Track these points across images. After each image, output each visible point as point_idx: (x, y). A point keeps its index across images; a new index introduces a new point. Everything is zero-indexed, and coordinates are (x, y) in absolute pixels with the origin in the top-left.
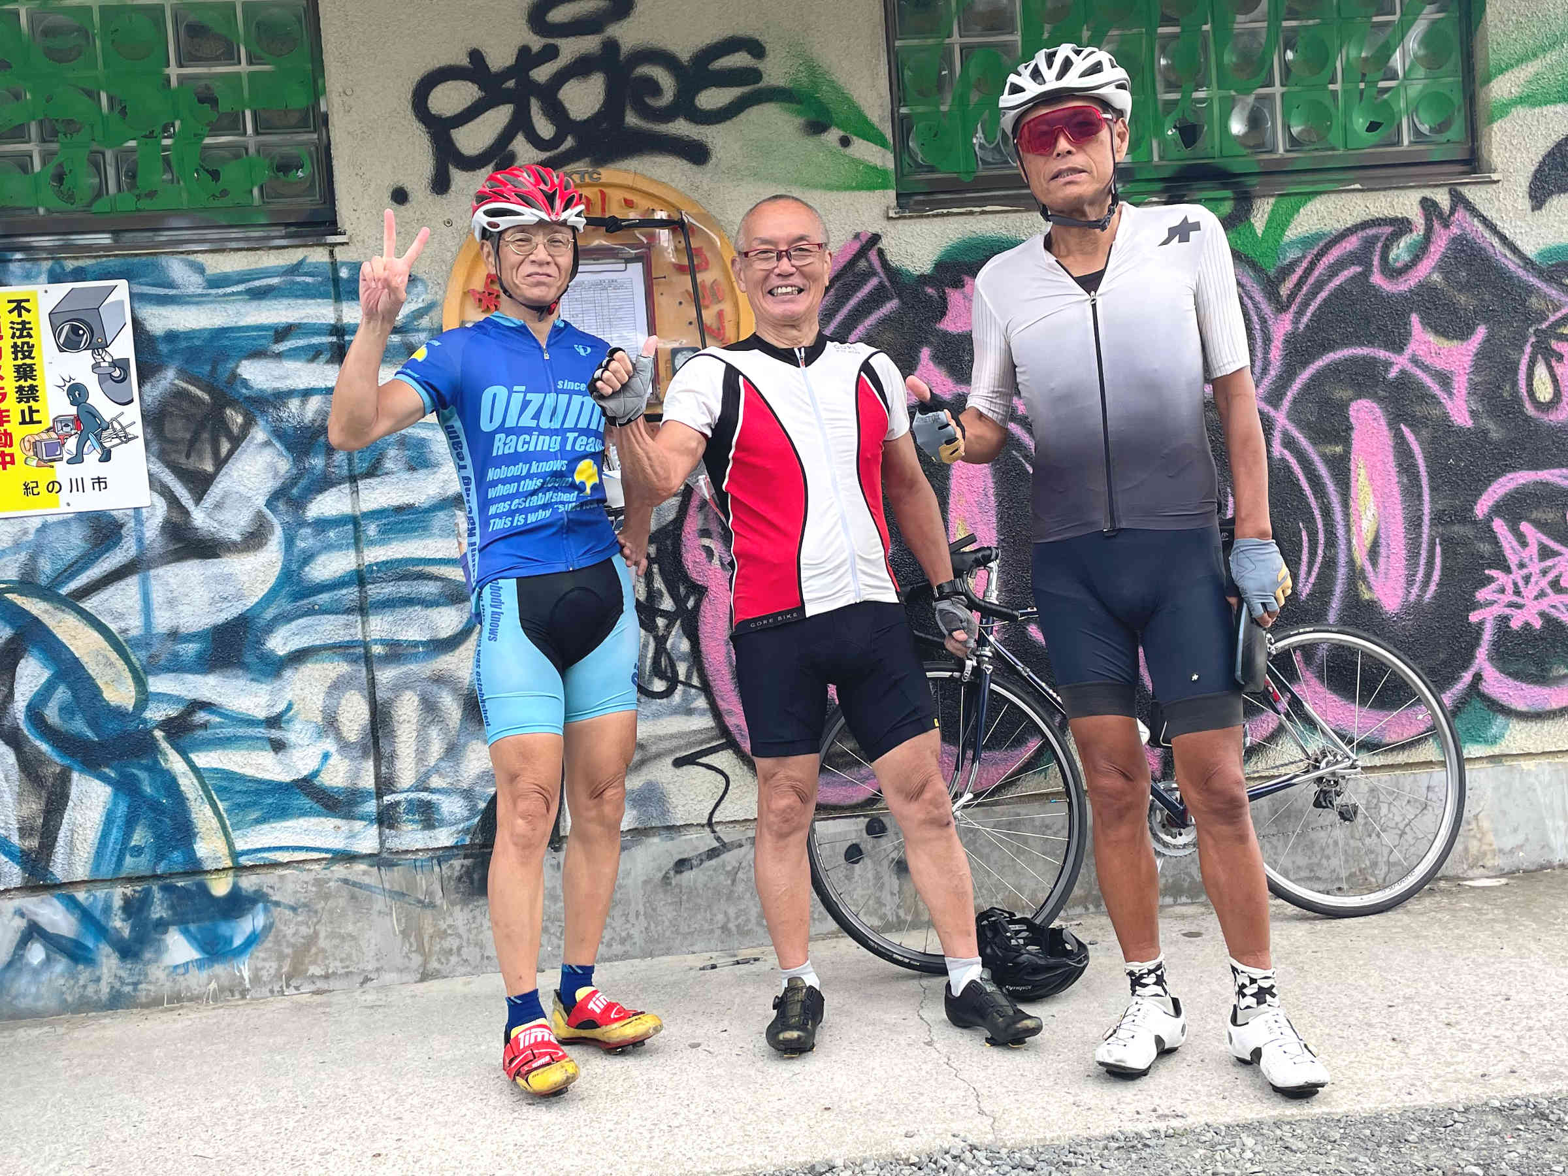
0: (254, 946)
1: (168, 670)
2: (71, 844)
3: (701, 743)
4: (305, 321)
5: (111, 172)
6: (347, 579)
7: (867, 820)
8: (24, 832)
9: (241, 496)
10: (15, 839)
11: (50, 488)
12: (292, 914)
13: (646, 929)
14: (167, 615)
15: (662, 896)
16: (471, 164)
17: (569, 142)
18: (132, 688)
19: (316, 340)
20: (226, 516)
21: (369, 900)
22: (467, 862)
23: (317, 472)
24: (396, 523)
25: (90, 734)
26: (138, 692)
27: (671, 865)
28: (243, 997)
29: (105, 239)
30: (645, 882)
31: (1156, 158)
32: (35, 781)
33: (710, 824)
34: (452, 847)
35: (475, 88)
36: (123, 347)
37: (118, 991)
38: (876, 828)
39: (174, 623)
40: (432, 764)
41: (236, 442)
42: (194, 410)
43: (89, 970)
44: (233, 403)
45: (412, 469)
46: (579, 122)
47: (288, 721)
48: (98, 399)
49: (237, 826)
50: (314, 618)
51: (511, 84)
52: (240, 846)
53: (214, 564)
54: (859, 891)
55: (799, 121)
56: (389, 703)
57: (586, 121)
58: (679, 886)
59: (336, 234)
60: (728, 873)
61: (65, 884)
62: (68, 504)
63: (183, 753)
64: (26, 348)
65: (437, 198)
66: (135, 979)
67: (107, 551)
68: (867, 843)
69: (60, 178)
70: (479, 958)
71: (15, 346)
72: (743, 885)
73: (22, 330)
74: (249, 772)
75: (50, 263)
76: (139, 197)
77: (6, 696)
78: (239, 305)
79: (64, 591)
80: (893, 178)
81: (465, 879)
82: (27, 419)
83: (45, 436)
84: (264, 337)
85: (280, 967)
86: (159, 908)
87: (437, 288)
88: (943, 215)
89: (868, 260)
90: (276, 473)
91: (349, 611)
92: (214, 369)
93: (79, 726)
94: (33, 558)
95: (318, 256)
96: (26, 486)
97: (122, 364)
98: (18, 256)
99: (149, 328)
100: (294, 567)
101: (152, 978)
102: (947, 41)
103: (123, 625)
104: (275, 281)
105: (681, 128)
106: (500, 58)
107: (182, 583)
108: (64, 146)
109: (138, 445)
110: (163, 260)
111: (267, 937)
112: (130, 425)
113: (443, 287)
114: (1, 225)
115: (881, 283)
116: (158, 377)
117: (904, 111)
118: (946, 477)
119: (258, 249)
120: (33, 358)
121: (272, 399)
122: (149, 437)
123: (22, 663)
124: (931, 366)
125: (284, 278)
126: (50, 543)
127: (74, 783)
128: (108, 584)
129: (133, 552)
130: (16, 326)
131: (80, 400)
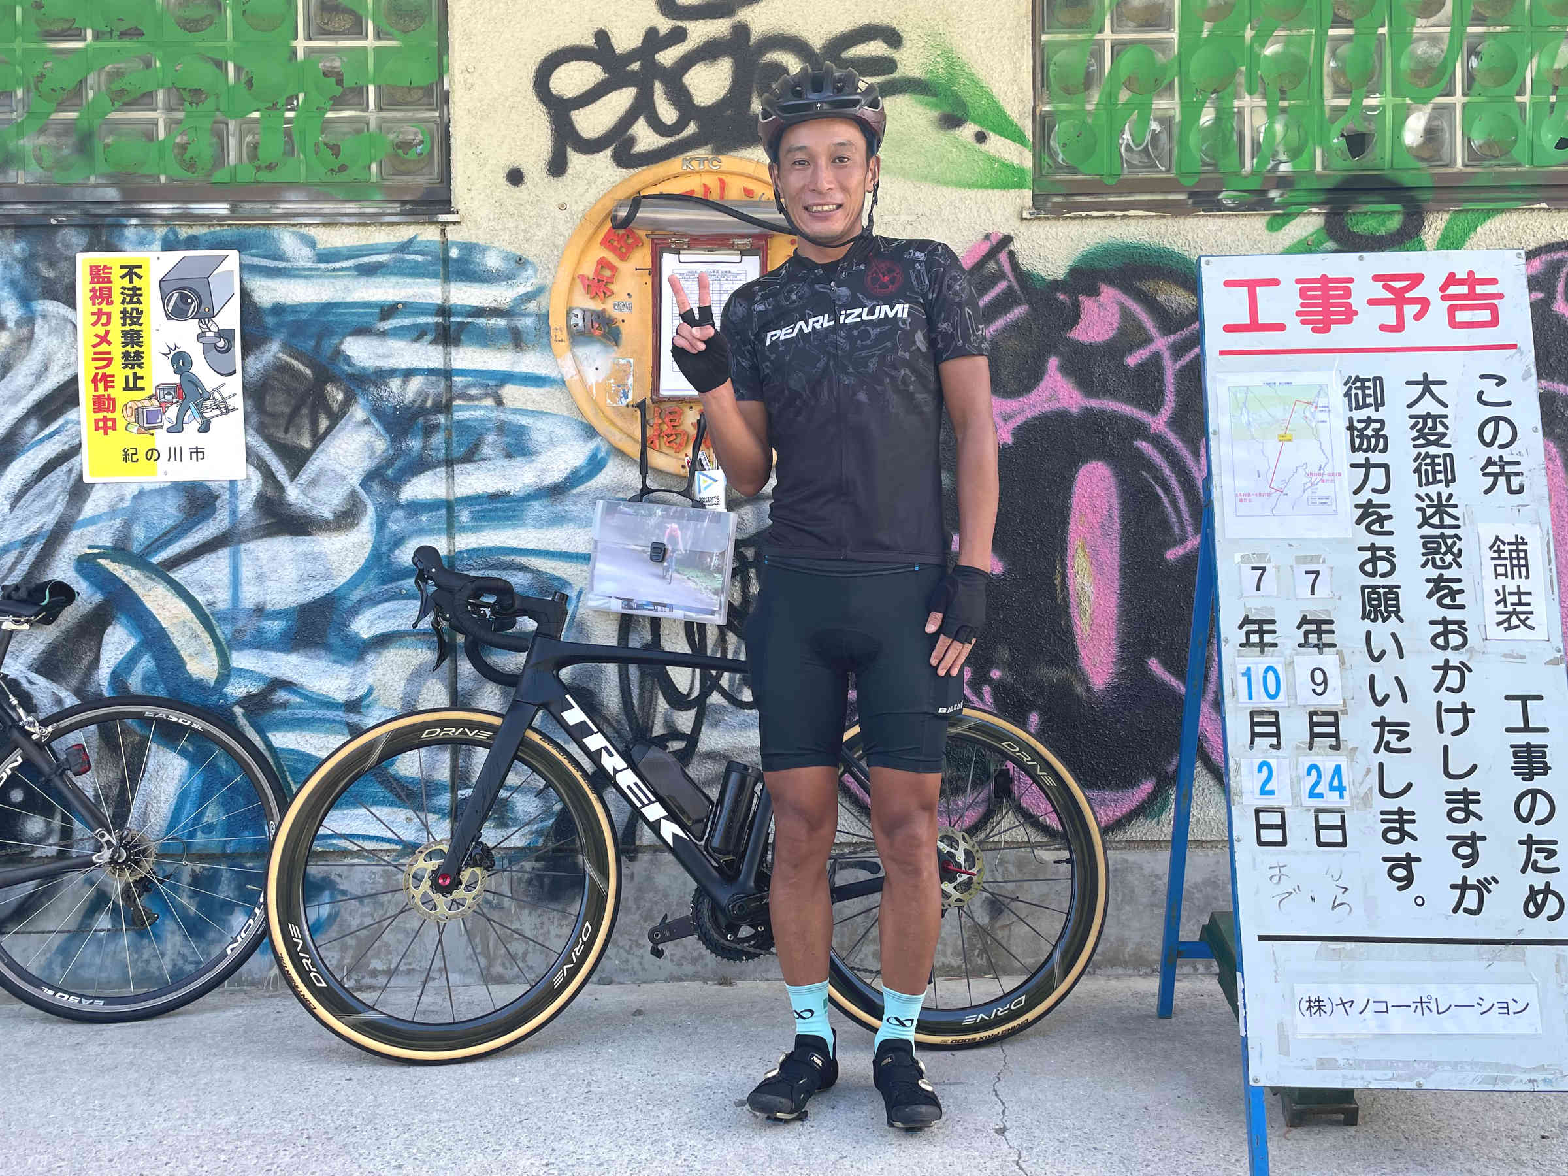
1: (252, 646)
2: (144, 816)
4: (411, 300)
5: (233, 142)
9: (336, 474)
11: (149, 456)
12: (357, 905)
14: (256, 589)
16: (590, 147)
17: (692, 128)
18: (215, 662)
19: (422, 320)
20: (320, 493)
22: (538, 865)
23: (414, 454)
24: (491, 510)
26: (220, 667)
29: (222, 208)
31: (1319, 168)
32: (112, 750)
34: (523, 848)
35: (599, 68)
36: (230, 318)
37: (181, 969)
39: (261, 599)
41: (336, 419)
42: (295, 385)
43: (153, 945)
44: (333, 379)
45: (509, 456)
46: (704, 108)
47: (368, 706)
48: (201, 369)
50: (400, 602)
51: (636, 66)
53: (304, 542)
55: (934, 114)
56: (469, 695)
57: (709, 107)
59: (449, 213)
62: (166, 473)
63: (261, 731)
64: (134, 314)
65: (554, 180)
66: (198, 959)
67: (199, 522)
69: (184, 147)
71: (124, 311)
73: (132, 296)
75: (165, 230)
76: (258, 168)
77: (92, 663)
78: (346, 281)
79: (155, 560)
80: (1030, 178)
81: (535, 882)
82: (131, 385)
83: (147, 403)
84: (371, 314)
85: (343, 958)
86: (226, 888)
87: (546, 273)
88: (1081, 217)
89: (997, 262)
90: (373, 453)
92: (318, 343)
94: (128, 525)
95: (429, 234)
96: (126, 451)
97: (227, 335)
98: (134, 221)
99: (257, 300)
100: (384, 549)
102: (1098, 36)
103: (210, 597)
104: (384, 258)
106: (626, 40)
107: (273, 559)
108: (189, 114)
109: (238, 417)
110: (276, 232)
111: (330, 926)
112: (230, 397)
113: (553, 271)
114: (123, 190)
115: (1010, 287)
116: (262, 349)
117: (1047, 108)
118: (1068, 496)
119: (370, 225)
120: (141, 325)
121: (373, 378)
122: (249, 409)
123: (110, 630)
124: (1059, 376)
125: (393, 255)
126: (146, 510)
127: (152, 754)
128: (199, 555)
129: (226, 524)
130: (127, 292)
131: (184, 369)
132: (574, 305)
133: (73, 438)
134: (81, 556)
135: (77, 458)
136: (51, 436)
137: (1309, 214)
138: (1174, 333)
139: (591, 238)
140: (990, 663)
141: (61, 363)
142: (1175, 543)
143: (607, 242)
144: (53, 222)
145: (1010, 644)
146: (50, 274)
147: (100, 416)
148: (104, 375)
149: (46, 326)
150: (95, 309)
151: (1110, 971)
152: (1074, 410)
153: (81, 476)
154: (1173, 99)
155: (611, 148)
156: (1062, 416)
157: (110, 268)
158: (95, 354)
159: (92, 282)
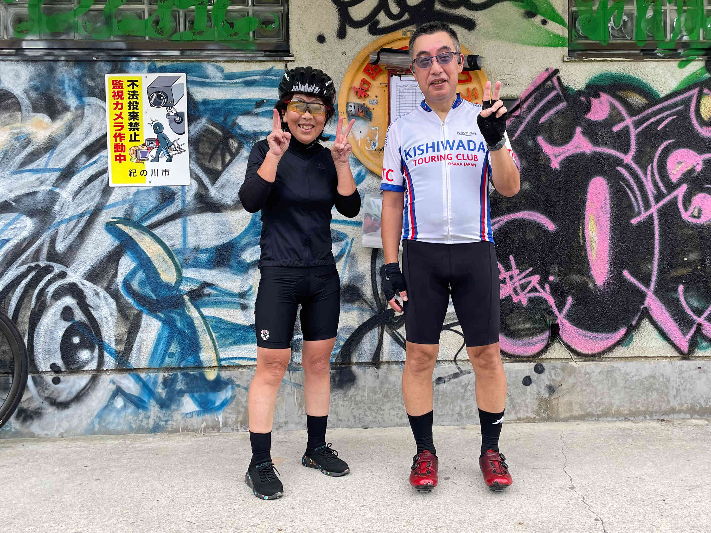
0: (225, 407)
1: (192, 266)
2: (140, 350)
3: (453, 320)
4: (271, 98)
5: (182, 20)
7: (535, 364)
8: (118, 342)
9: (234, 183)
10: (113, 345)
11: (142, 173)
12: (245, 391)
14: (194, 239)
16: (357, 25)
17: (406, 16)
18: (175, 274)
20: (226, 192)
21: (283, 387)
25: (153, 295)
26: (178, 276)
28: (219, 431)
29: (177, 53)
31: (701, 38)
32: (124, 317)
33: (455, 361)
36: (182, 106)
37: (158, 424)
38: (539, 369)
39: (197, 243)
41: (234, 156)
42: (214, 139)
43: (144, 412)
44: (233, 137)
46: (412, 6)
47: (250, 295)
49: (221, 346)
52: (222, 356)
53: (219, 215)
54: (529, 400)
55: (522, 11)
57: (415, 6)
58: (438, 391)
59: (289, 56)
60: (462, 386)
61: (135, 369)
62: (150, 182)
63: (197, 308)
64: (135, 104)
65: (340, 41)
66: (166, 419)
67: (167, 206)
68: (534, 376)
69: (157, 22)
70: (336, 420)
71: (130, 103)
72: (470, 393)
73: (133, 95)
74: (228, 319)
75: (149, 63)
76: (194, 33)
77: (114, 275)
78: (239, 88)
79: (145, 224)
80: (567, 42)
82: (133, 139)
83: (141, 148)
84: (250, 105)
85: (238, 417)
86: (180, 384)
88: (592, 61)
89: (552, 82)
92: (225, 119)
93: (148, 291)
94: (131, 207)
95: (279, 66)
96: (130, 172)
97: (180, 115)
98: (134, 59)
99: (195, 98)
101: (175, 419)
103: (172, 243)
104: (257, 78)
105: (462, 11)
107: (203, 224)
108: (160, 7)
109: (186, 155)
110: (205, 65)
111: (232, 402)
112: (182, 145)
113: (339, 85)
114: (127, 44)
115: (558, 93)
116: (198, 122)
117: (574, 9)
118: (585, 193)
119: (250, 62)
120: (138, 109)
121: (252, 136)
122: (191, 151)
123: (122, 259)
124: (581, 136)
125: (262, 77)
126: (140, 200)
127: (143, 319)
128: (166, 222)
129: (180, 207)
130: (131, 93)
131: (159, 131)
132: (350, 101)
133: (104, 165)
134: (108, 223)
135: (106, 175)
136: (93, 163)
137: (697, 60)
138: (635, 116)
139: (358, 70)
140: (548, 274)
141: (98, 128)
142: (635, 216)
143: (366, 71)
144: (94, 59)
145: (557, 264)
146: (93, 84)
147: (118, 154)
148: (120, 133)
149: (90, 110)
150: (115, 101)
151: (605, 419)
152: (588, 153)
153: (108, 183)
154: (634, 4)
155: (368, 25)
156: (583, 155)
157: (123, 81)
158: (115, 123)
159: (113, 88)
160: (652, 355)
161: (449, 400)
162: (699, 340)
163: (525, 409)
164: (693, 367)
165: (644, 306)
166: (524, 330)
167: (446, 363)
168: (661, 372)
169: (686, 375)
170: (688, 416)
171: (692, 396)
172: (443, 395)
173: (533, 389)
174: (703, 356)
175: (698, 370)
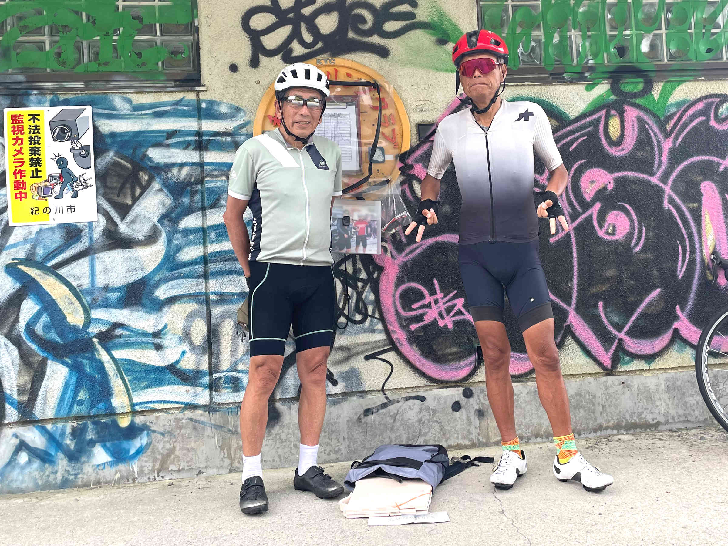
0: (140, 455)
1: (102, 306)
2: (45, 399)
3: (379, 348)
4: (183, 129)
5: (85, 52)
6: (198, 260)
7: (463, 389)
8: (21, 392)
9: (145, 217)
10: (15, 396)
11: (45, 211)
12: (162, 437)
13: (348, 446)
14: (103, 277)
15: (357, 428)
16: (270, 54)
17: (320, 45)
18: (84, 315)
20: (137, 226)
21: (203, 429)
23: (185, 205)
25: (59, 340)
26: (85, 318)
27: (362, 411)
28: (134, 482)
29: (81, 85)
30: (348, 421)
31: (606, 62)
32: (28, 365)
33: (383, 390)
35: (273, 16)
36: (87, 139)
37: (66, 478)
38: (468, 394)
39: (107, 282)
40: (239, 357)
41: (144, 189)
42: (122, 172)
43: (52, 467)
44: (143, 169)
46: (325, 35)
47: (165, 334)
48: (73, 166)
49: (135, 390)
50: (180, 280)
51: (291, 15)
52: (136, 400)
53: (129, 252)
54: (459, 426)
55: (434, 38)
56: (218, 325)
57: (328, 35)
58: (366, 423)
59: (200, 86)
60: (391, 416)
61: (41, 420)
62: (54, 220)
63: (108, 350)
64: (36, 139)
65: (253, 70)
66: (76, 472)
67: (73, 244)
68: (463, 401)
69: (59, 54)
71: (30, 138)
72: (399, 423)
73: (34, 130)
74: (142, 361)
75: (51, 96)
76: (99, 65)
77: (16, 319)
78: (148, 120)
79: (49, 265)
82: (35, 175)
83: (43, 184)
84: (161, 136)
85: (154, 465)
86: (91, 433)
87: (250, 114)
90: (164, 205)
91: (199, 277)
92: (134, 151)
93: (53, 336)
94: (34, 247)
95: (190, 96)
96: (32, 209)
97: (86, 148)
98: (35, 92)
99: (101, 130)
100: (171, 253)
101: (85, 471)
102: (506, 3)
103: (79, 283)
104: (168, 108)
105: (375, 39)
106: (286, 3)
107: (113, 261)
109: (92, 190)
111: (148, 449)
112: (89, 179)
113: (254, 113)
114: (27, 76)
116: (105, 155)
119: (160, 92)
120: (40, 144)
121: (163, 167)
122: (98, 185)
123: (25, 302)
125: (172, 107)
126: (44, 239)
127: (49, 366)
128: (73, 261)
129: (87, 244)
130: (31, 128)
131: (63, 166)
133: (3, 203)
134: (9, 264)
135: (6, 213)
137: (603, 83)
147: (18, 191)
148: (20, 170)
150: (15, 137)
153: (8, 222)
154: (541, 31)
155: (281, 54)
157: (23, 116)
158: (15, 159)
159: (13, 123)
160: (577, 373)
161: (379, 432)
162: (621, 354)
163: (456, 435)
164: (617, 383)
165: (566, 324)
166: (451, 354)
167: (373, 393)
168: (587, 389)
169: (611, 391)
170: (615, 432)
171: (618, 411)
172: (371, 427)
173: (462, 415)
174: (626, 372)
175: (622, 386)
